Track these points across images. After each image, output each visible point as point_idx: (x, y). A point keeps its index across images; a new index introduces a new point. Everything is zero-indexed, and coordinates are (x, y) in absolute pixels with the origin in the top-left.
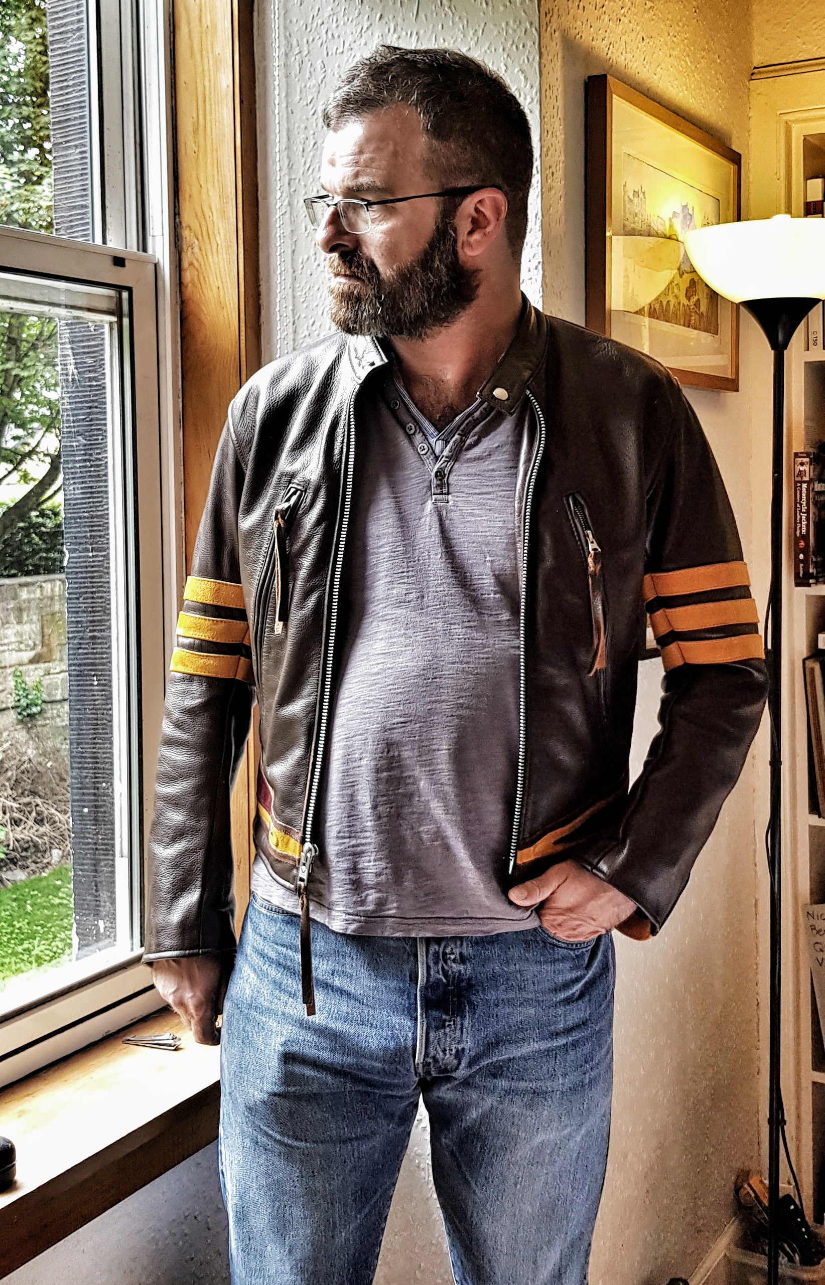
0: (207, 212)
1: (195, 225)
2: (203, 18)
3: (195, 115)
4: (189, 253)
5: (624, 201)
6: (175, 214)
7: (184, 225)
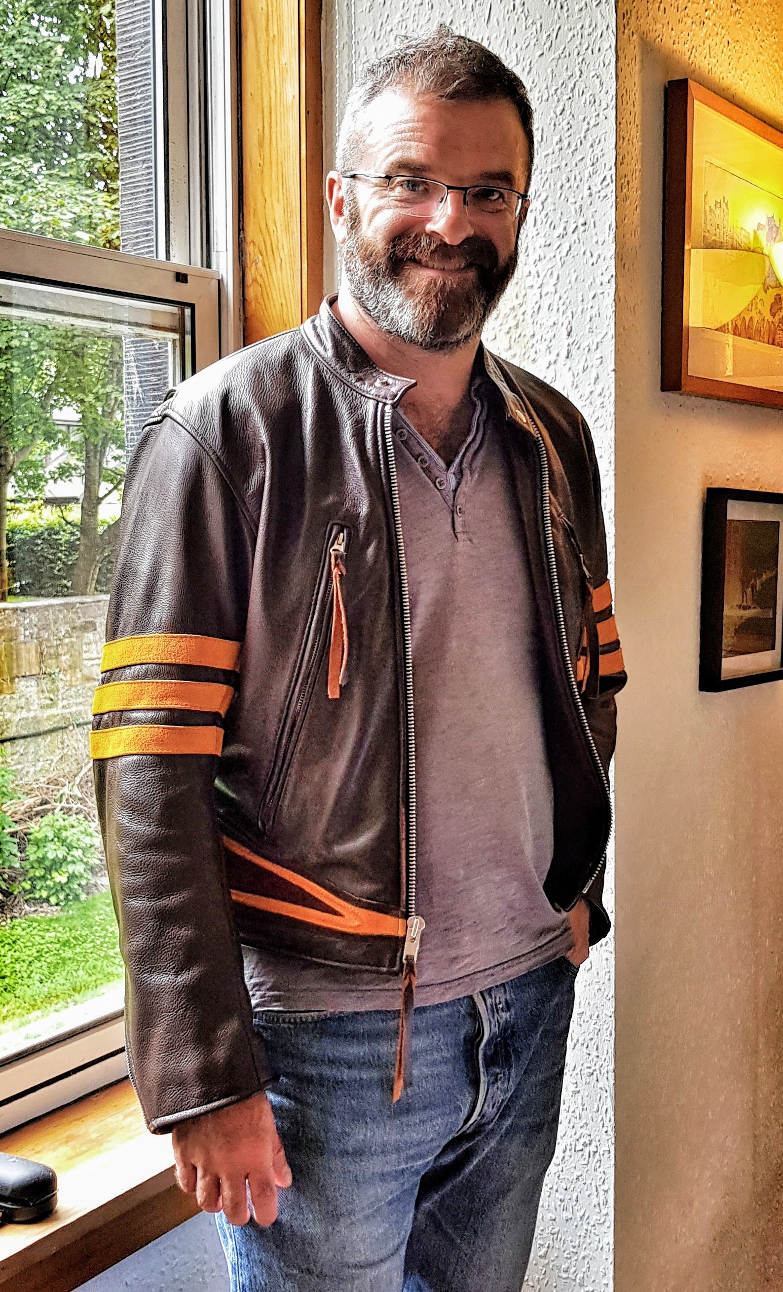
0: (272, 227)
1: (259, 239)
2: (270, 28)
3: (260, 127)
4: (253, 268)
5: (705, 212)
6: (239, 230)
7: (249, 239)
